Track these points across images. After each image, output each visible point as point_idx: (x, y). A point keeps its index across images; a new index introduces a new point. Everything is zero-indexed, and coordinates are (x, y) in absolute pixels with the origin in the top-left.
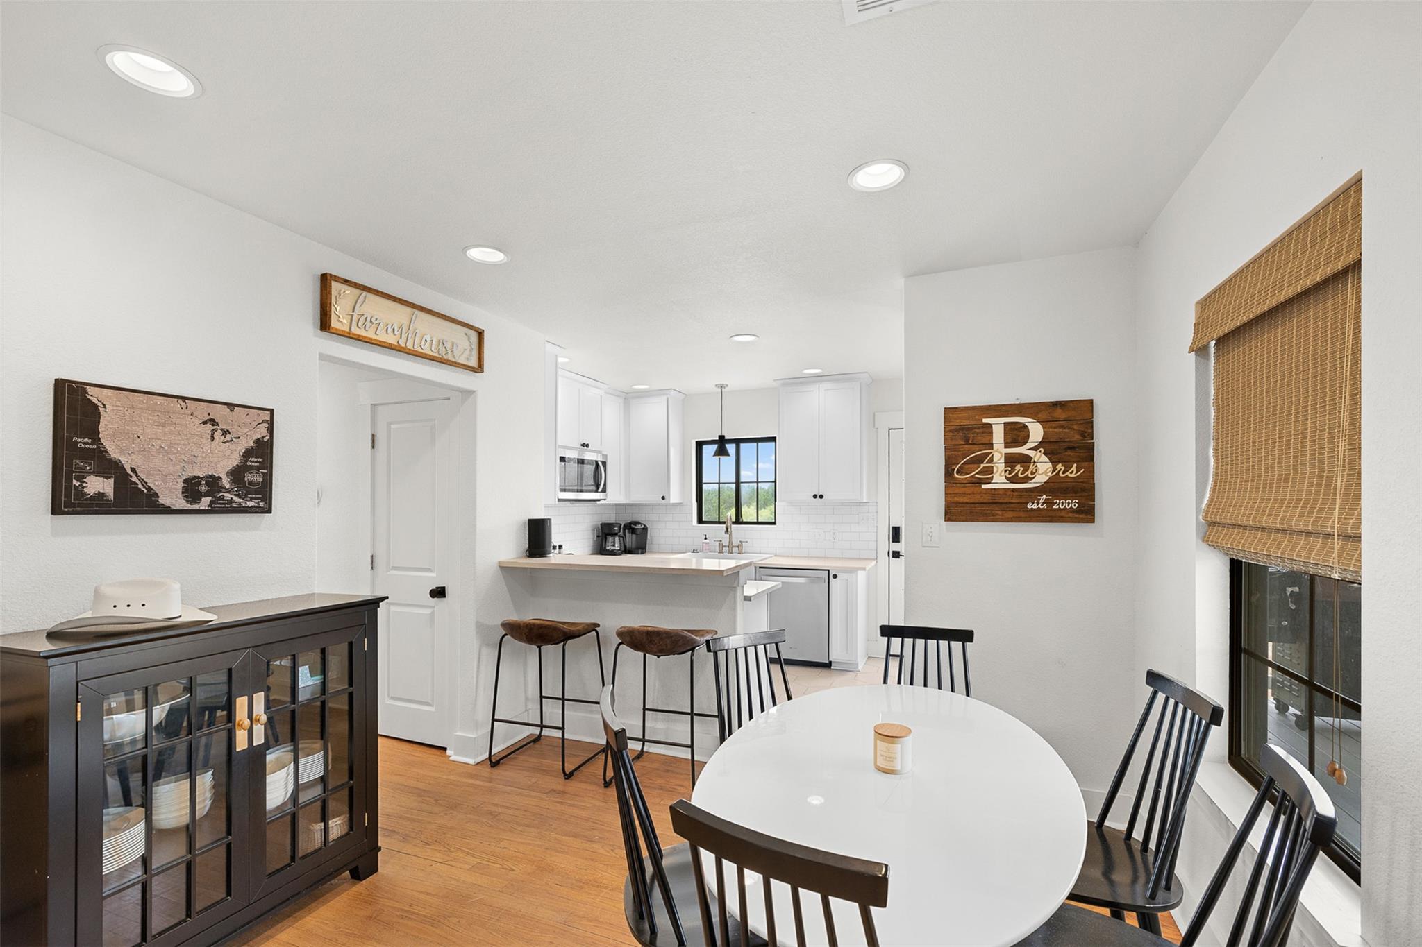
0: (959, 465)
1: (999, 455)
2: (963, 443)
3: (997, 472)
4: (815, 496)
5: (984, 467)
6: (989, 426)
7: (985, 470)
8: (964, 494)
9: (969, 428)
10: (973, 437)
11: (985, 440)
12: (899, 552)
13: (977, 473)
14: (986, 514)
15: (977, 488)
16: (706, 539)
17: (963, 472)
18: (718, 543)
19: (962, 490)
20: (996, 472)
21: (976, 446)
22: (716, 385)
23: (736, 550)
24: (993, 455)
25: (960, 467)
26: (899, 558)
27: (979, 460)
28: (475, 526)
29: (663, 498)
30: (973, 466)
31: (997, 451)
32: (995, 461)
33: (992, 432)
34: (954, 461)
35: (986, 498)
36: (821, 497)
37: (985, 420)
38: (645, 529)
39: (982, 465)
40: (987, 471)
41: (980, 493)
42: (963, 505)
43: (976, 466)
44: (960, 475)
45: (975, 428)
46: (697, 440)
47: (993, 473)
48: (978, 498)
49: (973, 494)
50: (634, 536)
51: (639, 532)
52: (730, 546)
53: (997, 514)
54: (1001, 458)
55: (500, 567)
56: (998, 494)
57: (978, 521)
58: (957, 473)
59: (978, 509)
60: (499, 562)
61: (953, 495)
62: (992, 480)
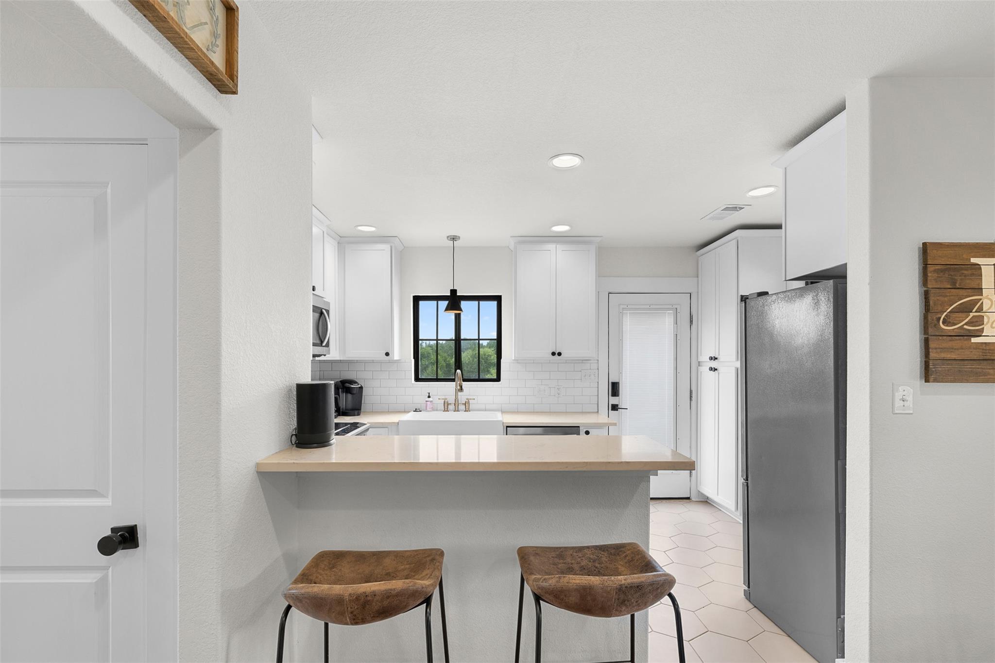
0: (945, 313)
1: (989, 302)
2: (949, 286)
3: (988, 322)
4: (553, 354)
5: (973, 316)
6: (978, 267)
7: (974, 320)
8: (951, 350)
9: (955, 268)
10: (961, 279)
11: (974, 285)
12: (617, 405)
13: (966, 324)
14: (977, 373)
15: (966, 342)
16: (429, 397)
17: (950, 322)
18: (443, 401)
19: (950, 344)
20: (987, 324)
21: (964, 291)
22: (448, 237)
23: (462, 407)
24: (982, 303)
25: (945, 316)
26: (617, 410)
27: (966, 309)
28: (218, 402)
29: (387, 354)
30: (960, 315)
31: (987, 297)
32: (985, 309)
33: (981, 275)
34: (940, 308)
35: (975, 355)
36: (560, 354)
37: (973, 260)
38: (361, 388)
39: (972, 315)
40: (977, 321)
41: (970, 348)
42: (949, 362)
43: (963, 315)
44: (947, 326)
45: (962, 269)
46: (414, 295)
47: (983, 324)
48: (967, 354)
49: (962, 349)
50: (349, 396)
51: (355, 392)
52: (456, 403)
53: (989, 374)
54: (992, 305)
55: (257, 472)
56: (989, 350)
57: (968, 381)
58: (943, 323)
59: (968, 367)
60: (258, 465)
61: (939, 350)
62: (983, 332)
